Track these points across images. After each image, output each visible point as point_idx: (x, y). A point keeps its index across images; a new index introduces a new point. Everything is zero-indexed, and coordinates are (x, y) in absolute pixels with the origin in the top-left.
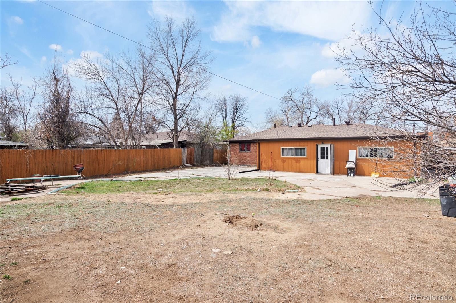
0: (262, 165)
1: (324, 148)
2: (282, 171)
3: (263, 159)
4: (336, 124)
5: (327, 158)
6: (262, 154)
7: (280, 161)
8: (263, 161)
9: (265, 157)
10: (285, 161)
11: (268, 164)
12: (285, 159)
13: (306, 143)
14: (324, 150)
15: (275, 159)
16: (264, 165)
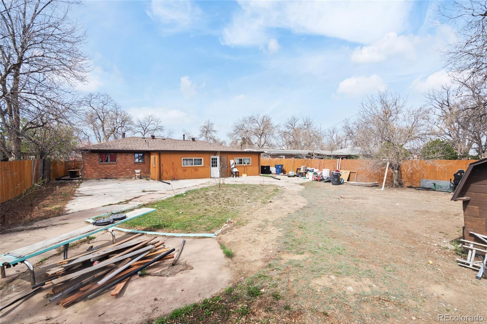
0: (162, 175)
1: (214, 158)
2: (183, 179)
3: (164, 170)
4: (185, 139)
5: (216, 166)
6: (163, 165)
7: (182, 170)
8: (164, 171)
9: (166, 168)
10: (185, 170)
11: (169, 174)
12: (185, 169)
13: (203, 155)
14: (214, 160)
15: (176, 169)
16: (165, 175)
